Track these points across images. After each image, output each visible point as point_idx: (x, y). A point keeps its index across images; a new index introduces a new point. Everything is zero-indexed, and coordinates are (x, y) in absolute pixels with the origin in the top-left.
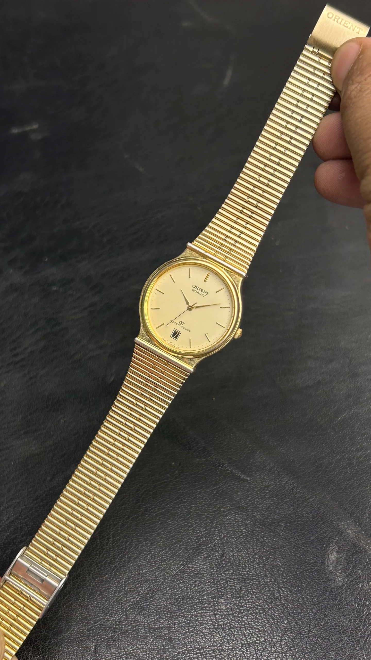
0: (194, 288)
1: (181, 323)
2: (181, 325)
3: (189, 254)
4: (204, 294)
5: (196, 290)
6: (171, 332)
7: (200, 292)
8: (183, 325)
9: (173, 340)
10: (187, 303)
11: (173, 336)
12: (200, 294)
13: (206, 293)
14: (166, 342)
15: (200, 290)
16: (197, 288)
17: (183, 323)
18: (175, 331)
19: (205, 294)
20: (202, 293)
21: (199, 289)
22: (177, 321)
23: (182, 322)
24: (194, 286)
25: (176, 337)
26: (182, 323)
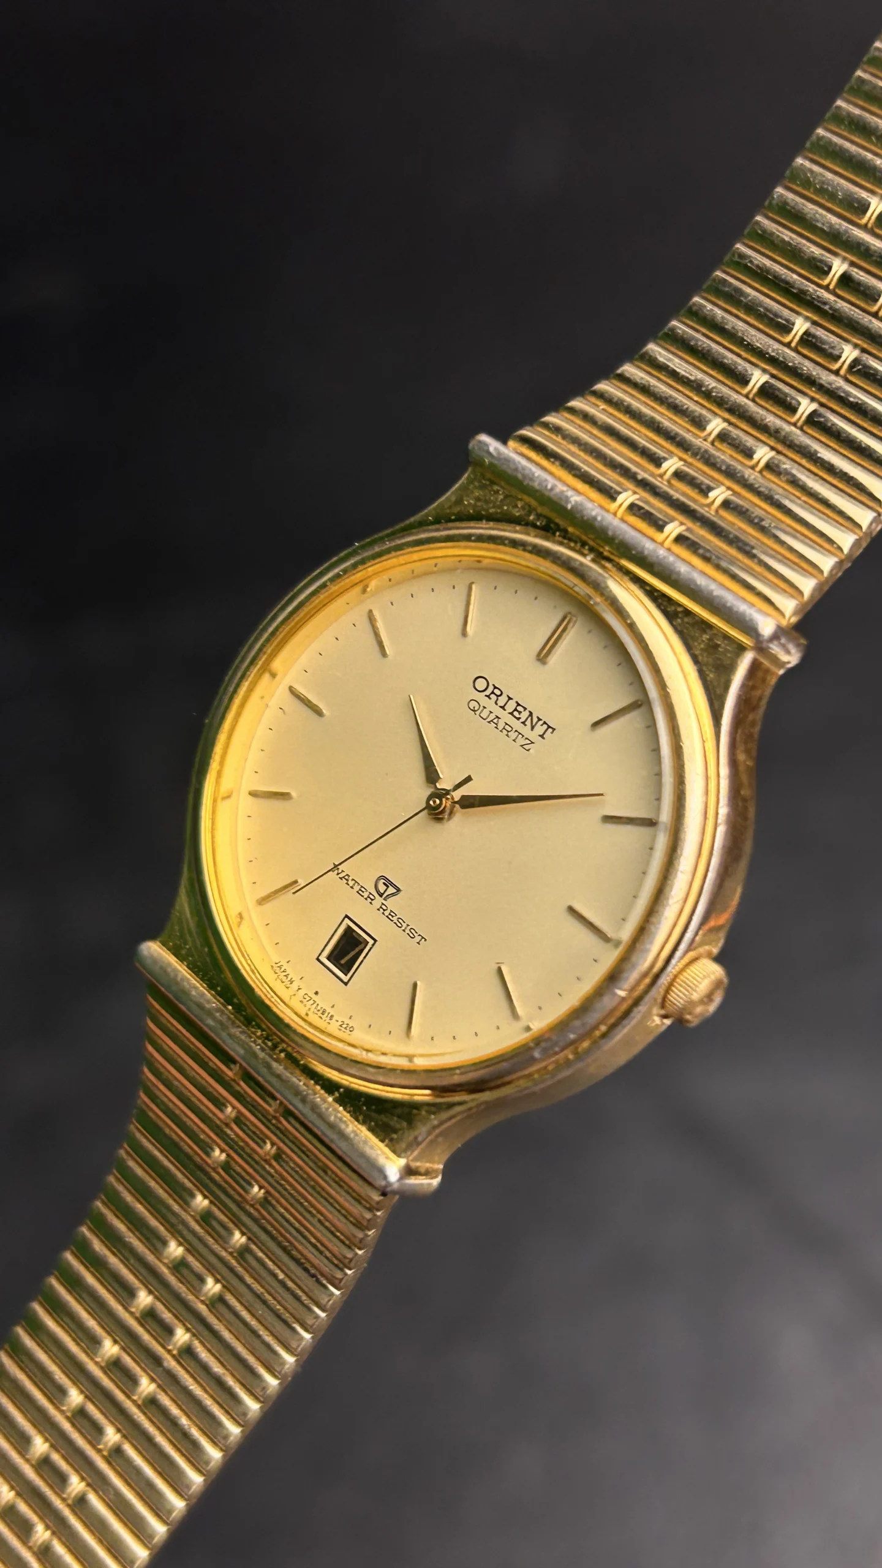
0: (481, 697)
1: (382, 888)
2: (379, 901)
3: (478, 499)
4: (526, 730)
5: (490, 704)
6: (327, 935)
7: (505, 717)
8: (391, 904)
9: (326, 979)
10: (431, 775)
11: (335, 957)
12: (507, 729)
13: (540, 729)
14: (295, 986)
15: (511, 706)
16: (495, 692)
17: (391, 890)
18: (349, 929)
19: (533, 735)
20: (517, 725)
21: (502, 700)
22: (365, 872)
23: (388, 883)
24: (482, 685)
25: (346, 968)
26: (387, 887)
